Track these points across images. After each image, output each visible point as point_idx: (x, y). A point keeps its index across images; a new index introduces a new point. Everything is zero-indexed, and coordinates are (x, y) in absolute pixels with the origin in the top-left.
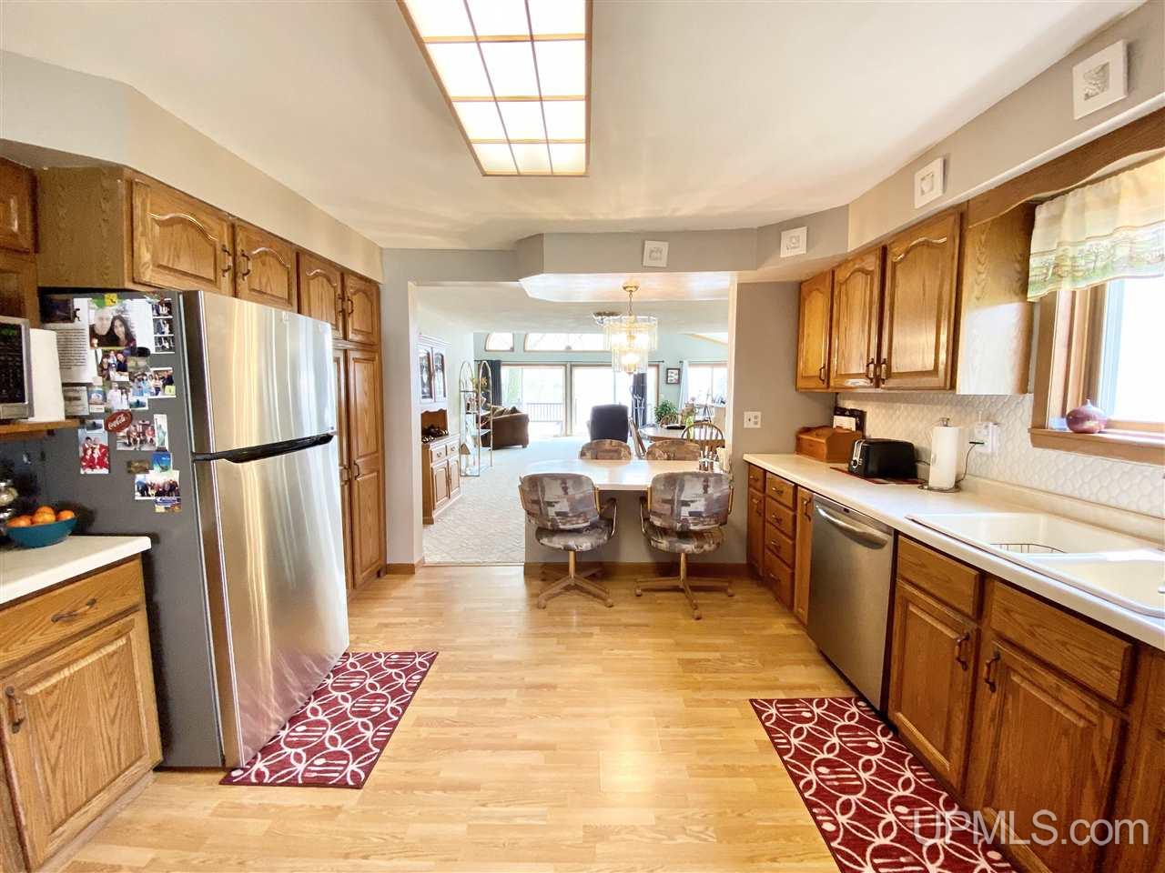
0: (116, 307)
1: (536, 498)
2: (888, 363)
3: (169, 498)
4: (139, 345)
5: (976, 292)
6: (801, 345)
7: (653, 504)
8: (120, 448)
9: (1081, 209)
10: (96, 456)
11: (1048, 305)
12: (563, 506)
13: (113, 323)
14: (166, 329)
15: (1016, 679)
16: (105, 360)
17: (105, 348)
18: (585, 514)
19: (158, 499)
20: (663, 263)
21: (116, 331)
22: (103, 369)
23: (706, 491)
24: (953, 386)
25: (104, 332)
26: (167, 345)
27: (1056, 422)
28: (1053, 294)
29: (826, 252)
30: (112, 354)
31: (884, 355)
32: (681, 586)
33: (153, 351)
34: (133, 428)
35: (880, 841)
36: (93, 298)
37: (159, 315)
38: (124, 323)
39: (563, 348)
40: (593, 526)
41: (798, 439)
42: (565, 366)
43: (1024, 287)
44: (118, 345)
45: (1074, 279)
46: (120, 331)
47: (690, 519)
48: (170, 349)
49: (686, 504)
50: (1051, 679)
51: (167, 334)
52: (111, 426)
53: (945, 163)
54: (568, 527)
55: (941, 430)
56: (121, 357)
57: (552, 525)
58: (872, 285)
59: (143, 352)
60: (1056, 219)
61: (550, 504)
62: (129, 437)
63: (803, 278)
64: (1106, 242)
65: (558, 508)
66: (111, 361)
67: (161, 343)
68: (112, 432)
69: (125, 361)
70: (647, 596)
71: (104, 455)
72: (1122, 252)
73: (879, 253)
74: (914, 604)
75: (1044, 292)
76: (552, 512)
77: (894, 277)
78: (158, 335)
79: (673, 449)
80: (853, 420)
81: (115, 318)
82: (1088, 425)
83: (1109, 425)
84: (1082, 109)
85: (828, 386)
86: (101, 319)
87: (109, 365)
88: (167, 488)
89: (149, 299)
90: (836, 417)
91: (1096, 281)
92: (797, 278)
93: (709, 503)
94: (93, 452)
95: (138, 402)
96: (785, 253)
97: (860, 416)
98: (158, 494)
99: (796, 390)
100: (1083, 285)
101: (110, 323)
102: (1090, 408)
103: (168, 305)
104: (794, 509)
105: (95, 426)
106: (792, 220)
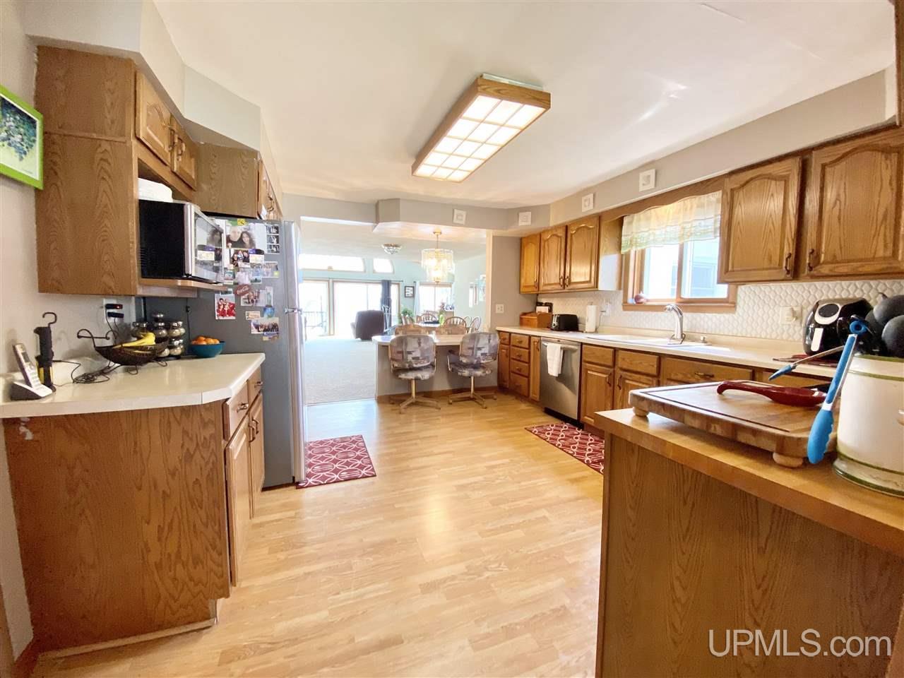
0: (244, 226)
1: (400, 350)
2: (569, 278)
3: (272, 332)
4: (257, 248)
5: (605, 249)
6: (522, 271)
7: (463, 351)
8: (242, 304)
9: (639, 220)
10: (226, 309)
11: (628, 255)
12: (417, 354)
13: (242, 235)
14: (275, 241)
15: (627, 381)
16: (235, 255)
17: (236, 249)
18: (428, 357)
19: (265, 333)
20: (463, 222)
21: (243, 239)
22: (234, 260)
23: (489, 342)
24: (597, 287)
25: (236, 240)
26: (275, 249)
27: (631, 301)
28: (629, 251)
29: (540, 225)
30: (240, 252)
31: (567, 274)
32: (472, 396)
33: (266, 252)
34: (251, 294)
35: (588, 452)
36: (229, 220)
37: (270, 233)
38: (249, 235)
39: (326, 268)
40: (432, 365)
41: (521, 319)
42: (328, 281)
43: (620, 248)
44: (244, 247)
45: (636, 246)
46: (246, 240)
47: (481, 357)
48: (277, 252)
49: (479, 349)
50: (638, 376)
51: (275, 243)
52: (238, 292)
53: (594, 195)
54: (419, 365)
55: (590, 307)
56: (246, 254)
57: (409, 366)
58: (561, 242)
59: (259, 252)
60: (630, 223)
61: (410, 353)
62: (248, 299)
63: (523, 236)
64: (647, 234)
65: (414, 355)
66: (239, 256)
67: (271, 248)
68: (238, 296)
69: (249, 257)
70: (454, 404)
71: (232, 308)
72: (651, 238)
73: (565, 228)
74: (590, 370)
75: (627, 250)
76: (410, 357)
77: (571, 239)
78: (270, 244)
79: (450, 329)
80: (547, 308)
81: (243, 233)
82: (642, 300)
83: (648, 301)
84: (642, 188)
85: (539, 290)
86: (234, 232)
87: (238, 258)
88: (271, 327)
89: (266, 224)
90: (537, 307)
91: (643, 247)
92: (520, 236)
93: (490, 348)
94: (224, 307)
95: (256, 279)
96: (521, 223)
97: (550, 305)
98: (264, 331)
99: (520, 292)
100: (639, 249)
101: (240, 235)
102: (641, 294)
103: (277, 228)
104: (529, 348)
105: (227, 292)
106: (525, 207)
